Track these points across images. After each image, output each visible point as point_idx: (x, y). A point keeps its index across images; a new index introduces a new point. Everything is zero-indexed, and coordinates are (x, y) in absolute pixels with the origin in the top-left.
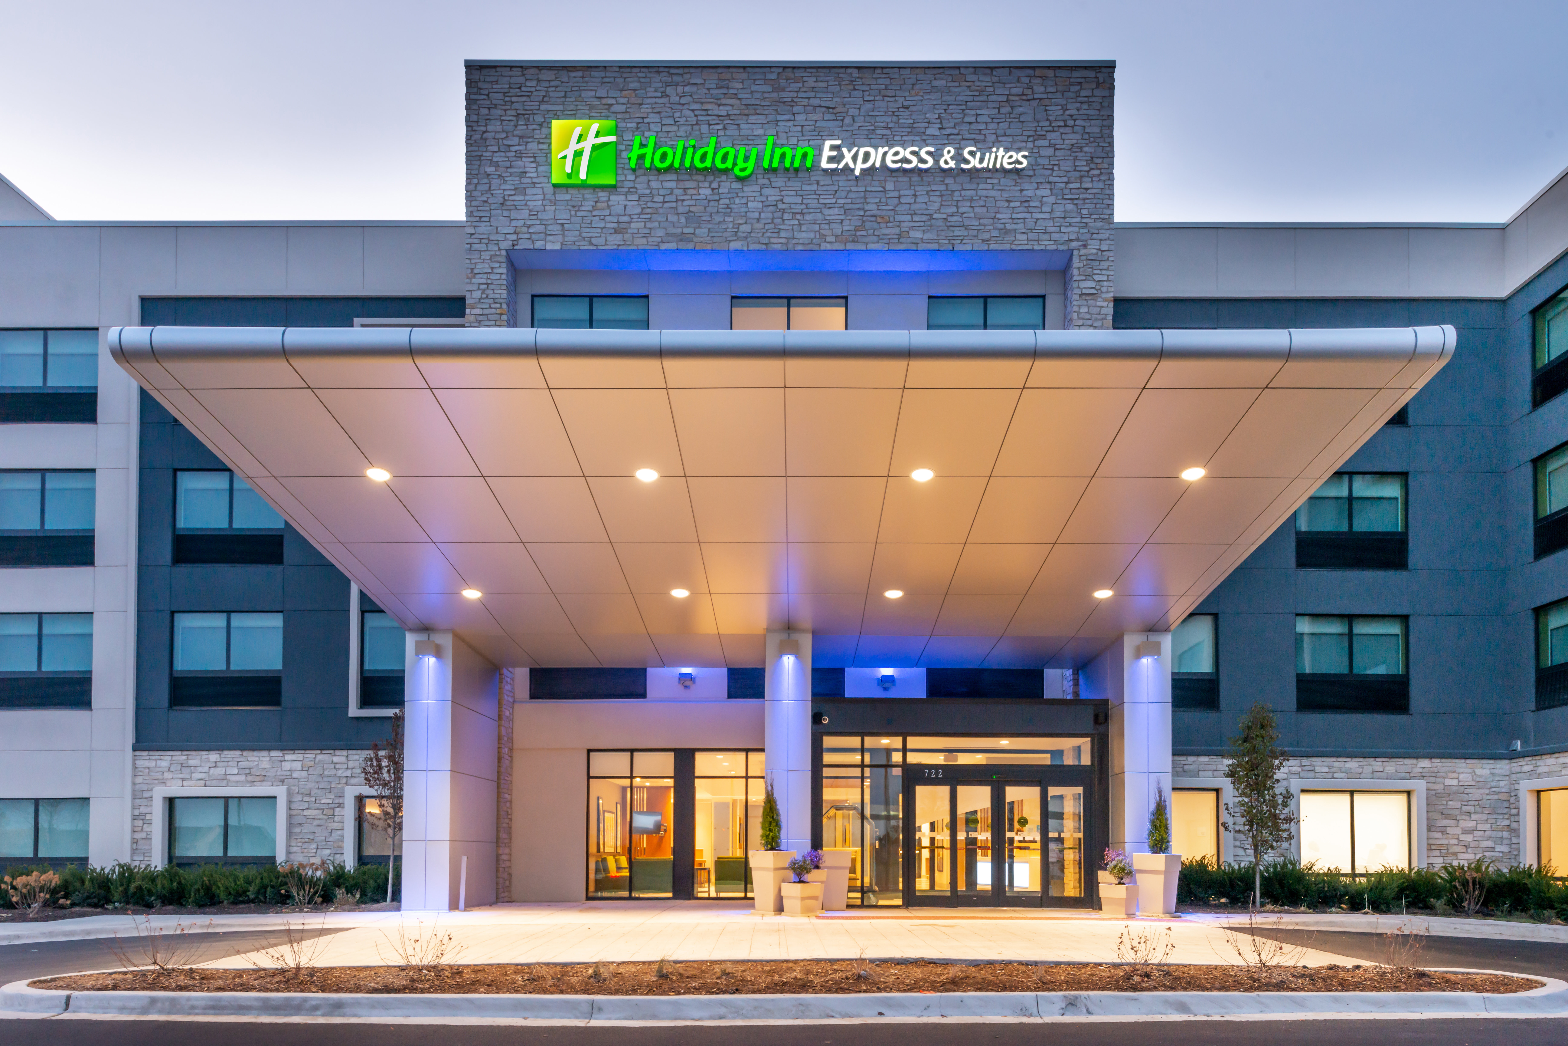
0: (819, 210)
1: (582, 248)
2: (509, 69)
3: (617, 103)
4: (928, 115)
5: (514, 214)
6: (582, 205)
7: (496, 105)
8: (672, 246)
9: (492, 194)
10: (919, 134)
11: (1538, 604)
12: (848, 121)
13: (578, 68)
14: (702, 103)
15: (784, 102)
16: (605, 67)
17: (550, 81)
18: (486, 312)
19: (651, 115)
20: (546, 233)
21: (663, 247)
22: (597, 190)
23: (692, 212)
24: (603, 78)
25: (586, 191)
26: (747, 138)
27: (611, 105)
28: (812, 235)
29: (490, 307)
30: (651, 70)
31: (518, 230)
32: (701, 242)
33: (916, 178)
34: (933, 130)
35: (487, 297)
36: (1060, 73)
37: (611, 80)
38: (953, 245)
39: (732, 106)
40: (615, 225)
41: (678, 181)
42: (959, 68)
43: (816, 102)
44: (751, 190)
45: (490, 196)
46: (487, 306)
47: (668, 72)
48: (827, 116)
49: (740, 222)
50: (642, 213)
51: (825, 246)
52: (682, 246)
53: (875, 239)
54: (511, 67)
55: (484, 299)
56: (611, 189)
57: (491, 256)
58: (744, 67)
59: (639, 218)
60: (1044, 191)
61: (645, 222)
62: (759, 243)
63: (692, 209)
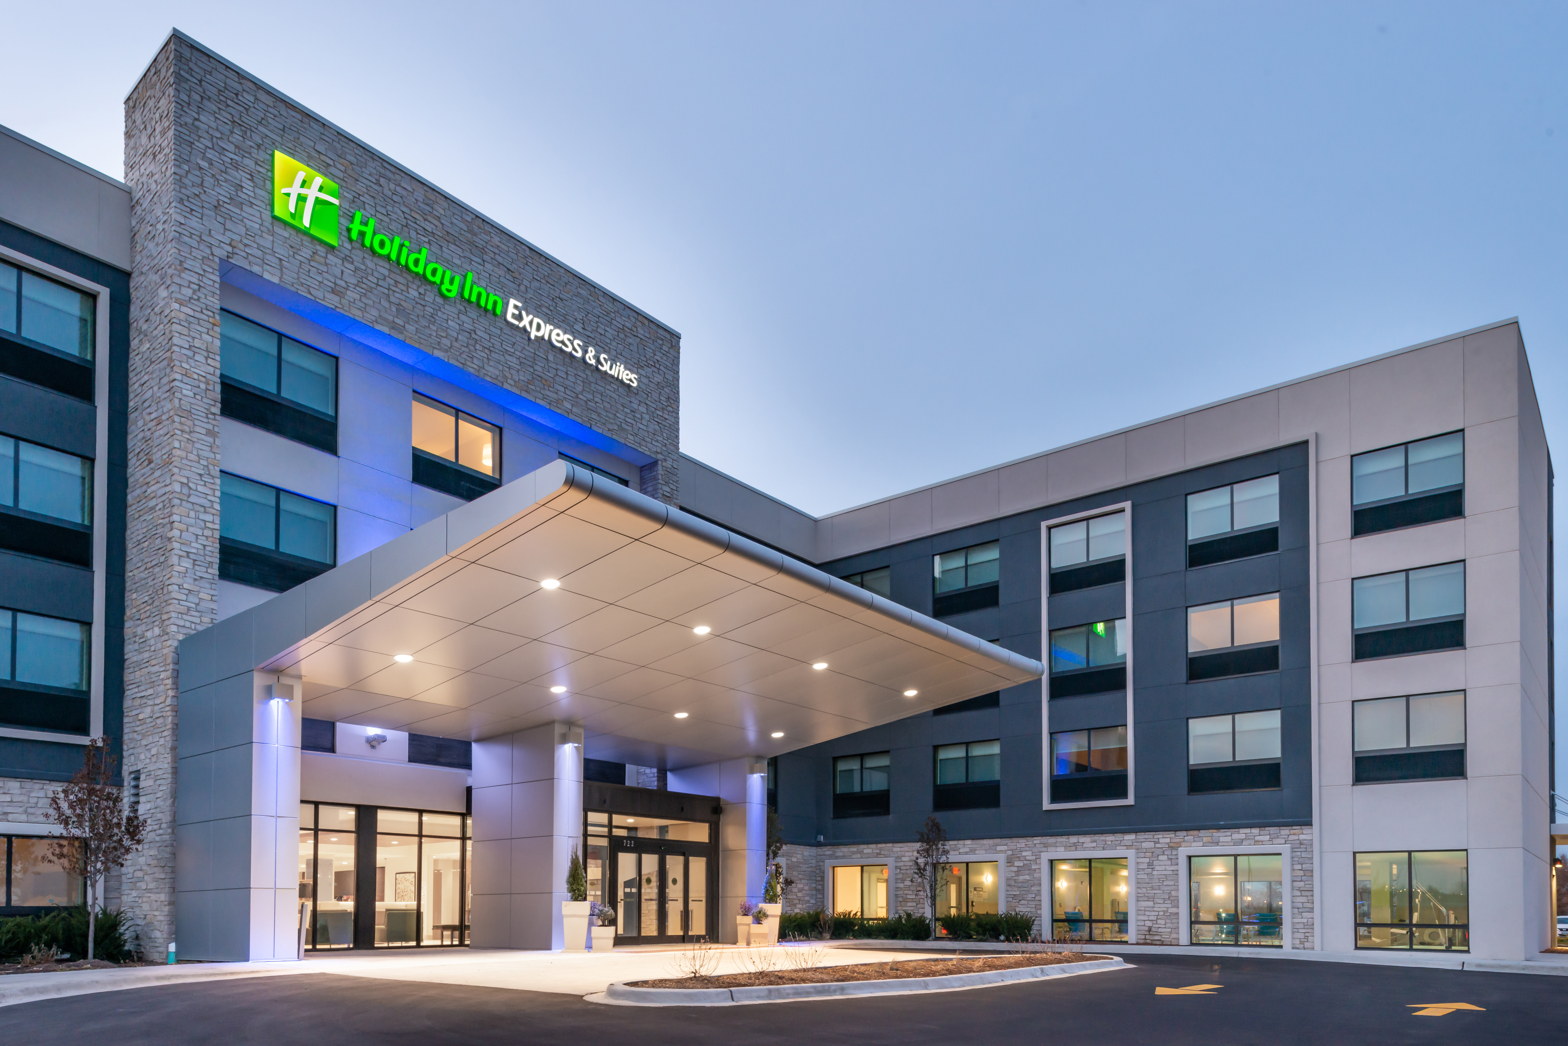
0: (502, 353)
1: (300, 292)
2: (224, 67)
3: (335, 166)
4: (575, 314)
5: (229, 225)
6: (300, 250)
7: (210, 98)
8: (386, 330)
9: (205, 191)
10: (568, 324)
11: (836, 756)
12: (522, 288)
13: (297, 110)
14: (411, 210)
15: (477, 246)
16: (324, 124)
17: (268, 106)
18: (198, 315)
19: (366, 196)
20: (263, 260)
21: (378, 327)
22: (316, 242)
23: (401, 305)
24: (321, 133)
25: (305, 238)
26: (448, 262)
27: (329, 165)
28: (498, 373)
29: (202, 312)
30: (366, 153)
31: (234, 243)
32: (411, 338)
33: (567, 360)
34: (578, 327)
35: (198, 300)
36: (652, 325)
37: (330, 141)
38: (591, 424)
39: (436, 226)
40: (332, 285)
41: (390, 270)
42: (595, 287)
43: (500, 260)
44: (449, 309)
45: (203, 192)
46: (199, 310)
47: (382, 164)
48: (508, 277)
49: (442, 334)
50: (357, 285)
51: (506, 386)
52: (394, 334)
53: (541, 396)
54: (227, 67)
55: (195, 300)
56: (331, 248)
57: (204, 257)
58: (446, 197)
59: (355, 289)
60: (643, 409)
61: (361, 296)
62: (457, 360)
63: (403, 303)
